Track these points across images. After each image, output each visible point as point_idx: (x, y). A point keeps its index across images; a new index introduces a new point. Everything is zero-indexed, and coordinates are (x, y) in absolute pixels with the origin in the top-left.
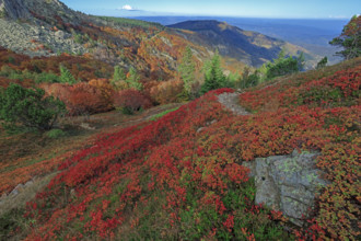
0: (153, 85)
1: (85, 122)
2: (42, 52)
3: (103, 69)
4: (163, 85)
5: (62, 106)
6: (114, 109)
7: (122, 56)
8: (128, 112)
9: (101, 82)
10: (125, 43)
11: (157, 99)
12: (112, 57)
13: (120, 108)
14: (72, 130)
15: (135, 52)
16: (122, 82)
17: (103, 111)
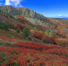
0: (57, 38)
1: (33, 39)
2: (35, 24)
3: (45, 29)
4: (61, 39)
5: (31, 34)
6: (42, 39)
7: (51, 27)
8: (45, 42)
9: (42, 32)
10: (54, 24)
11: (56, 42)
12: (48, 27)
13: (43, 40)
14: (30, 39)
15: (56, 27)
16: (47, 34)
17: (39, 39)
